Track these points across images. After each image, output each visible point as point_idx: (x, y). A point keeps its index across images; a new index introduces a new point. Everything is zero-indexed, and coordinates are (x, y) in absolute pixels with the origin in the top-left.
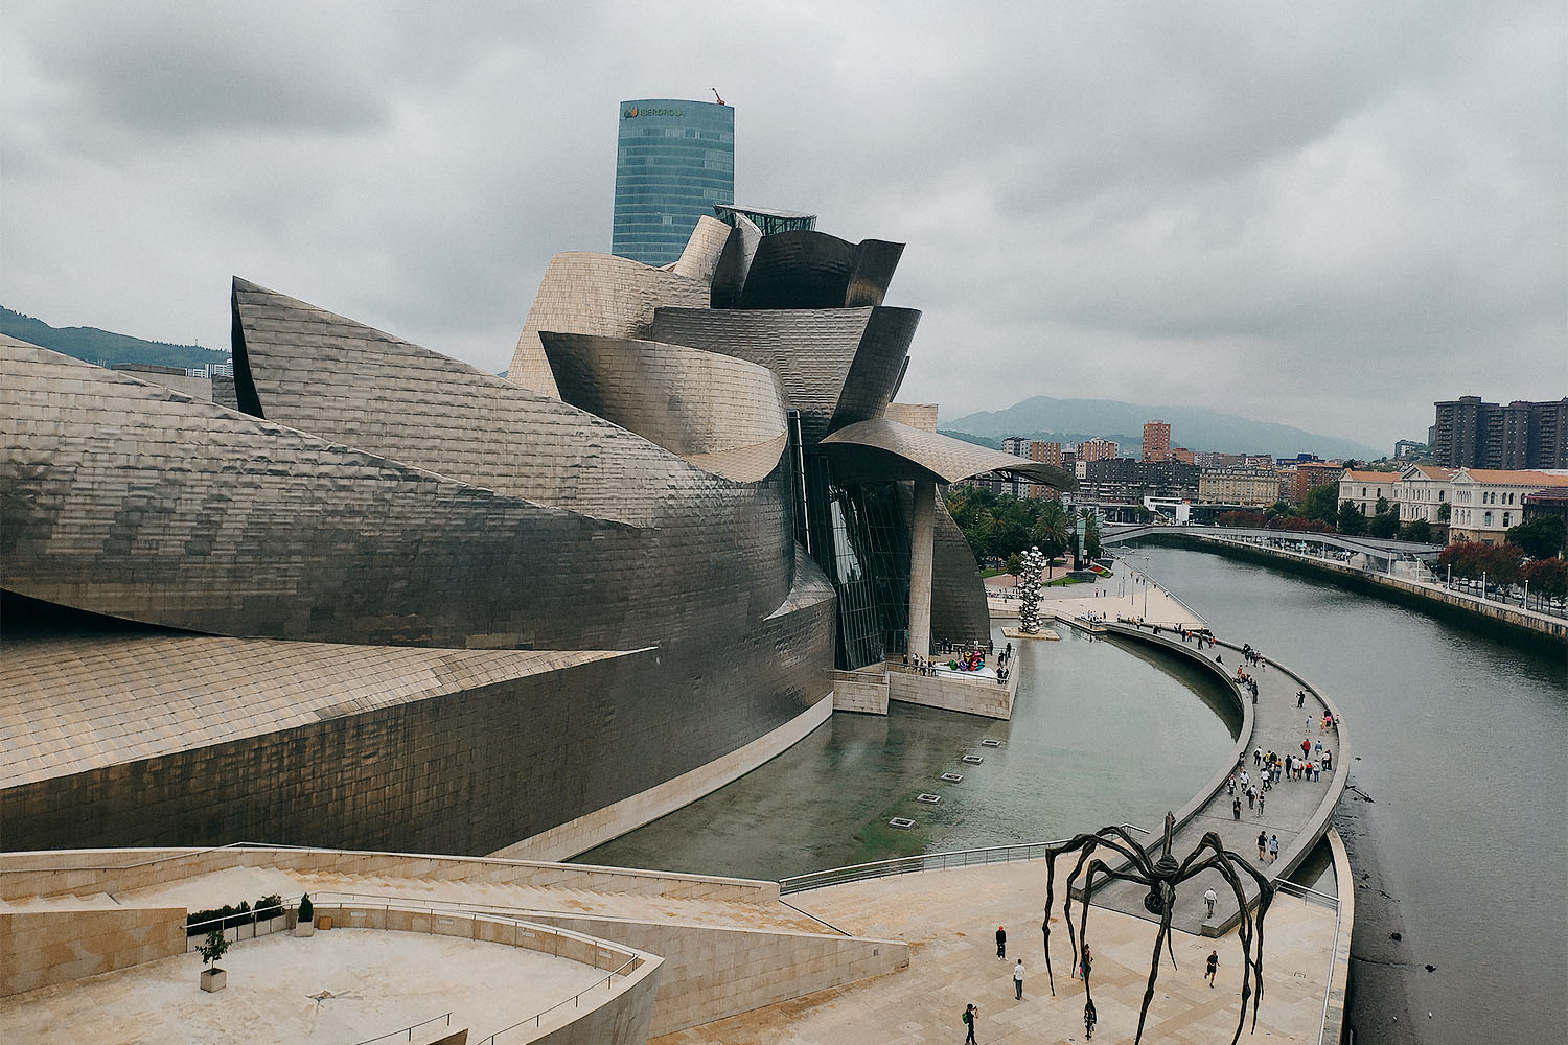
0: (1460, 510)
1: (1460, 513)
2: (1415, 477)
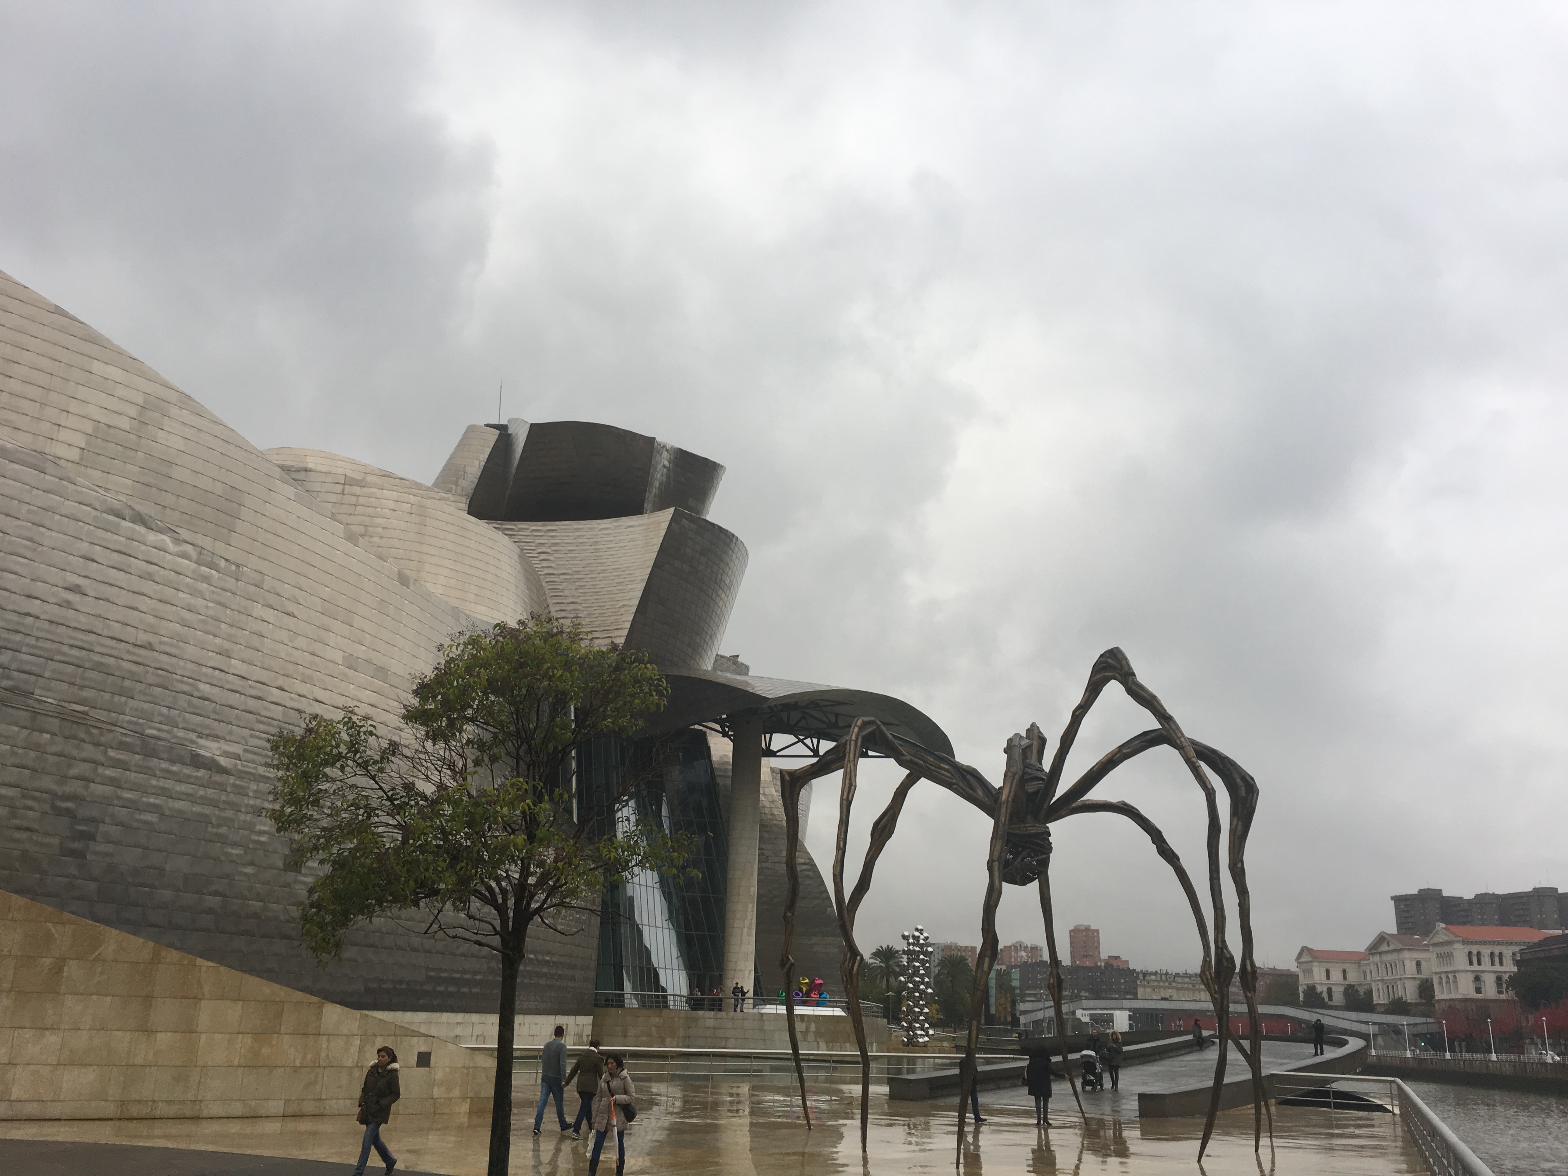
0: (1444, 976)
1: (1444, 980)
2: (1384, 947)
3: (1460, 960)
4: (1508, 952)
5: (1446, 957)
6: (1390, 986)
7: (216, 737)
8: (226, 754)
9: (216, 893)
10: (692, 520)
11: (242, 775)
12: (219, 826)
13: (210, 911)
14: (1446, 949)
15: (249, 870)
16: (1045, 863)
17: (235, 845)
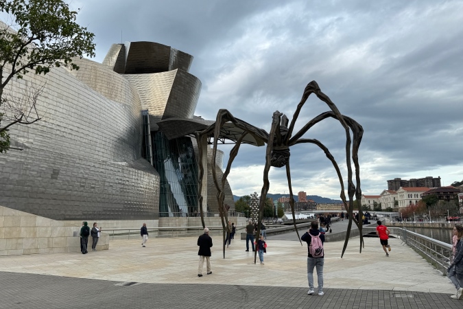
1: (401, 202)
2: (385, 194)
3: (406, 196)
4: (419, 194)
5: (402, 196)
6: (386, 204)
7: (23, 137)
8: (28, 142)
9: (28, 186)
10: (183, 73)
11: (34, 149)
12: (27, 165)
13: (27, 191)
14: (402, 194)
15: (40, 179)
16: (288, 159)
17: (33, 171)
